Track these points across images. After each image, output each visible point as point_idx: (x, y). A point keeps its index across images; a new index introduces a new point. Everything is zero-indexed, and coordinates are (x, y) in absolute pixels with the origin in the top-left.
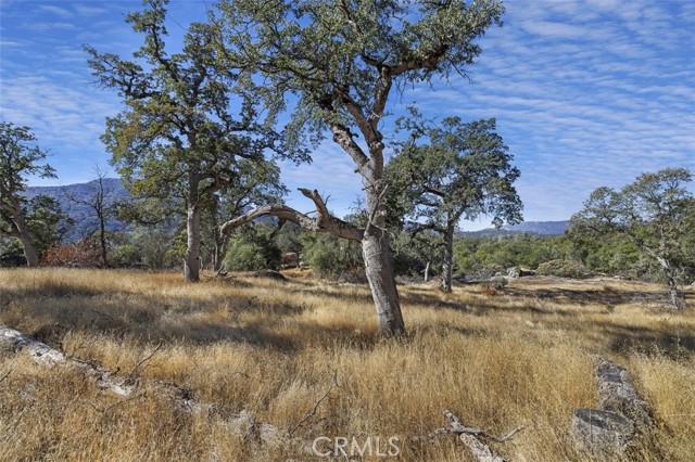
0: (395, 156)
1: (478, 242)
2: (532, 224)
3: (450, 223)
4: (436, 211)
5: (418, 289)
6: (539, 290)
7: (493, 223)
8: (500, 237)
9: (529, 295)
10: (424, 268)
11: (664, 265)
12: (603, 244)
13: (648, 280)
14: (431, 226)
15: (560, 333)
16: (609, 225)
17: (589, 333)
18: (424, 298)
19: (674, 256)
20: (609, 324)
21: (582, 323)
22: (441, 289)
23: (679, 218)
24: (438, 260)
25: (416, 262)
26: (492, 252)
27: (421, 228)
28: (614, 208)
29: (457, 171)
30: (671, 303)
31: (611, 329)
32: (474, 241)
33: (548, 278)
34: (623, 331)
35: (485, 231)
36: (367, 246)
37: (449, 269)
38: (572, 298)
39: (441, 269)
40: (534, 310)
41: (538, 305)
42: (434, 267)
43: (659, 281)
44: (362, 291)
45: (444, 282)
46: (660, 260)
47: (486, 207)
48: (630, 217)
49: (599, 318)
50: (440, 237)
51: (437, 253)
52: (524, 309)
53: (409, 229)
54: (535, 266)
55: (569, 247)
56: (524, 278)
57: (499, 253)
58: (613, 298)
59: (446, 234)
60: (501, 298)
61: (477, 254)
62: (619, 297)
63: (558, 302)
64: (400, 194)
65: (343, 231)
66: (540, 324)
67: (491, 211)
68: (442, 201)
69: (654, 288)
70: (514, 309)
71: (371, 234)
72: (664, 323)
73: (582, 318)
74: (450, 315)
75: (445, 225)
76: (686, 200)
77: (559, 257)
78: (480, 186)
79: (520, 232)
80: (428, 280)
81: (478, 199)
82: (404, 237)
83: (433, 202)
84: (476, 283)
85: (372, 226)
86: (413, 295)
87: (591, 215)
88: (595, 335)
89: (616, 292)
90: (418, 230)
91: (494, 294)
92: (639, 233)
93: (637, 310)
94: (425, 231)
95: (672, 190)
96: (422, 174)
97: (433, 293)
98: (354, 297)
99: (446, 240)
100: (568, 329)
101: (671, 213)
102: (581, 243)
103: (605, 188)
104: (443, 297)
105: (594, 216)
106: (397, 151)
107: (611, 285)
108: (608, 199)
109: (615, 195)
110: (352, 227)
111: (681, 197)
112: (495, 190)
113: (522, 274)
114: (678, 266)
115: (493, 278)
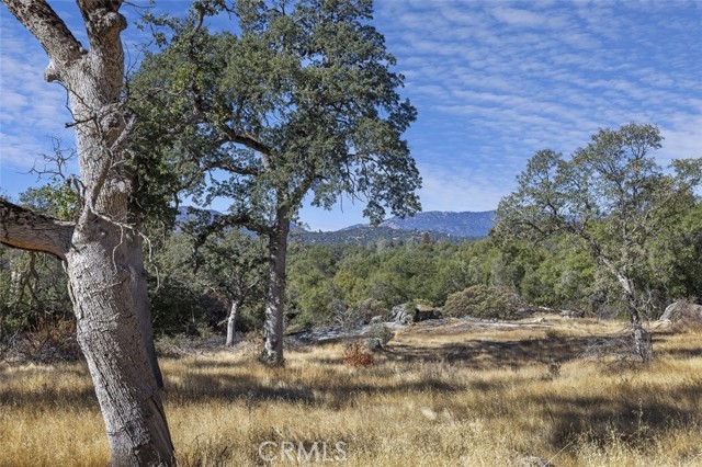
0: (156, 51)
1: (338, 255)
2: (436, 216)
3: (282, 212)
4: (251, 184)
5: (212, 364)
6: (446, 347)
7: (366, 213)
8: (381, 243)
9: (429, 356)
10: (225, 314)
11: (627, 287)
12: (546, 254)
13: (606, 316)
14: (242, 219)
15: (477, 426)
16: (556, 220)
17: (523, 419)
18: (223, 382)
19: (640, 273)
20: (552, 398)
21: (513, 402)
22: (261, 359)
23: (648, 207)
24: (257, 295)
25: (207, 301)
26: (365, 275)
27: (218, 224)
29: (295, 100)
30: (634, 352)
31: (554, 408)
32: (330, 252)
33: (462, 322)
34: (572, 408)
35: (353, 230)
36: (82, 267)
37: (279, 314)
38: (499, 357)
39: (262, 316)
40: (437, 386)
41: (445, 377)
42: (246, 312)
43: (620, 316)
44: (68, 381)
45: (268, 344)
46: (621, 280)
47: (354, 178)
48: (583, 205)
49: (537, 388)
50: (261, 243)
51: (253, 279)
52: (420, 386)
53: (190, 227)
54: (441, 299)
55: (494, 262)
56: (423, 325)
57: (379, 276)
58: (559, 349)
59: (273, 236)
60: (381, 368)
61: (337, 280)
62: (568, 347)
63: (477, 367)
64: (168, 143)
65: (14, 229)
66: (446, 414)
67: (362, 188)
68: (265, 163)
69: (614, 327)
70: (403, 388)
71: (90, 237)
72: (624, 388)
73: (512, 392)
74: (278, 415)
75: (269, 218)
76: (654, 179)
77: (480, 282)
78: (342, 136)
79: (415, 233)
80: (233, 343)
81: (337, 162)
82: (179, 245)
83: (246, 164)
84: (334, 341)
85: (93, 219)
86: (199, 378)
87: (529, 201)
88: (532, 421)
89: (562, 340)
90: (211, 229)
91: (368, 361)
92: (595, 234)
93: (591, 368)
94: (229, 231)
95: (637, 162)
96: (221, 99)
97: (244, 371)
98: (49, 399)
99: (273, 250)
100: (490, 416)
101: (636, 201)
102: (514, 252)
103: (549, 152)
104: (264, 377)
105: (533, 202)
106: (161, 40)
107: (557, 327)
108: (553, 173)
109: (563, 166)
110: (41, 220)
111: (648, 174)
112: (370, 145)
113: (419, 317)
114: (643, 290)
115: (366, 329)
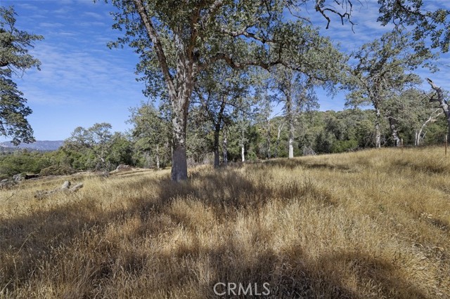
16: (83, 144)
28: (85, 137)
33: (48, 177)
48: (91, 141)
54: (38, 171)
55: (62, 158)
56: (30, 180)
67: (10, 134)
76: (110, 135)
77: (56, 164)
102: (70, 154)
103: (81, 127)
105: (76, 140)
108: (82, 133)
113: (27, 177)
